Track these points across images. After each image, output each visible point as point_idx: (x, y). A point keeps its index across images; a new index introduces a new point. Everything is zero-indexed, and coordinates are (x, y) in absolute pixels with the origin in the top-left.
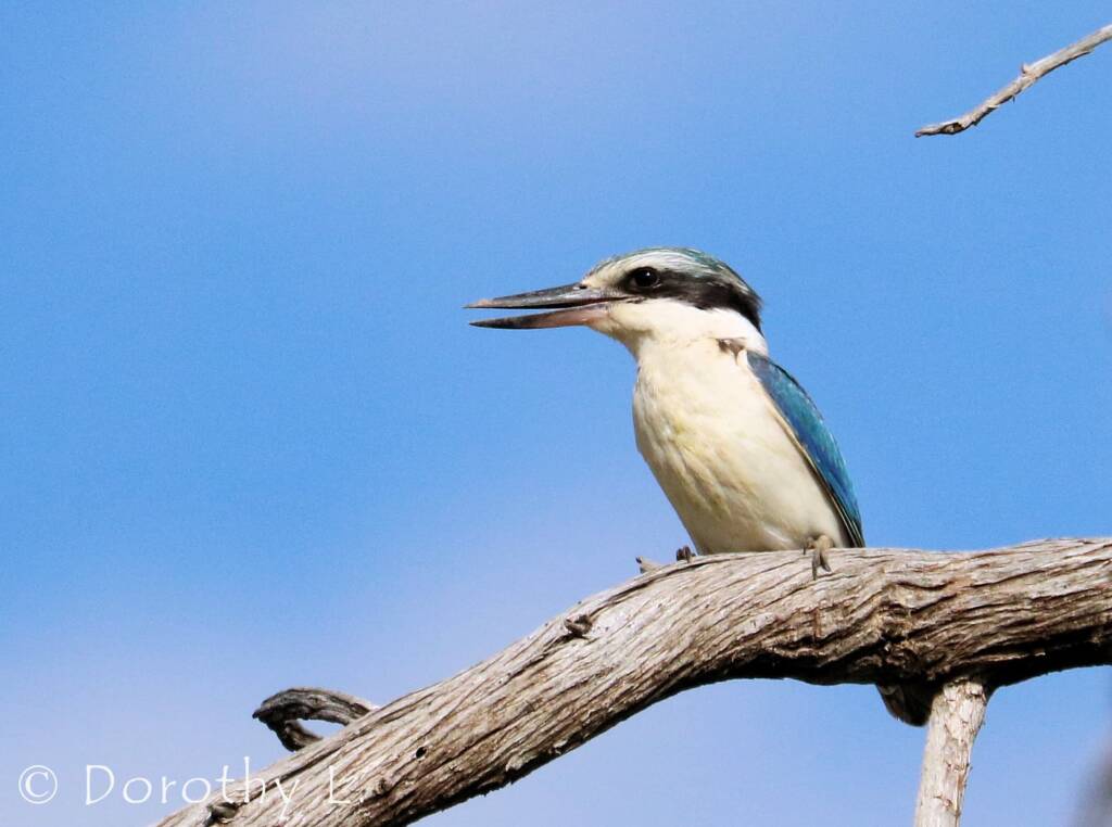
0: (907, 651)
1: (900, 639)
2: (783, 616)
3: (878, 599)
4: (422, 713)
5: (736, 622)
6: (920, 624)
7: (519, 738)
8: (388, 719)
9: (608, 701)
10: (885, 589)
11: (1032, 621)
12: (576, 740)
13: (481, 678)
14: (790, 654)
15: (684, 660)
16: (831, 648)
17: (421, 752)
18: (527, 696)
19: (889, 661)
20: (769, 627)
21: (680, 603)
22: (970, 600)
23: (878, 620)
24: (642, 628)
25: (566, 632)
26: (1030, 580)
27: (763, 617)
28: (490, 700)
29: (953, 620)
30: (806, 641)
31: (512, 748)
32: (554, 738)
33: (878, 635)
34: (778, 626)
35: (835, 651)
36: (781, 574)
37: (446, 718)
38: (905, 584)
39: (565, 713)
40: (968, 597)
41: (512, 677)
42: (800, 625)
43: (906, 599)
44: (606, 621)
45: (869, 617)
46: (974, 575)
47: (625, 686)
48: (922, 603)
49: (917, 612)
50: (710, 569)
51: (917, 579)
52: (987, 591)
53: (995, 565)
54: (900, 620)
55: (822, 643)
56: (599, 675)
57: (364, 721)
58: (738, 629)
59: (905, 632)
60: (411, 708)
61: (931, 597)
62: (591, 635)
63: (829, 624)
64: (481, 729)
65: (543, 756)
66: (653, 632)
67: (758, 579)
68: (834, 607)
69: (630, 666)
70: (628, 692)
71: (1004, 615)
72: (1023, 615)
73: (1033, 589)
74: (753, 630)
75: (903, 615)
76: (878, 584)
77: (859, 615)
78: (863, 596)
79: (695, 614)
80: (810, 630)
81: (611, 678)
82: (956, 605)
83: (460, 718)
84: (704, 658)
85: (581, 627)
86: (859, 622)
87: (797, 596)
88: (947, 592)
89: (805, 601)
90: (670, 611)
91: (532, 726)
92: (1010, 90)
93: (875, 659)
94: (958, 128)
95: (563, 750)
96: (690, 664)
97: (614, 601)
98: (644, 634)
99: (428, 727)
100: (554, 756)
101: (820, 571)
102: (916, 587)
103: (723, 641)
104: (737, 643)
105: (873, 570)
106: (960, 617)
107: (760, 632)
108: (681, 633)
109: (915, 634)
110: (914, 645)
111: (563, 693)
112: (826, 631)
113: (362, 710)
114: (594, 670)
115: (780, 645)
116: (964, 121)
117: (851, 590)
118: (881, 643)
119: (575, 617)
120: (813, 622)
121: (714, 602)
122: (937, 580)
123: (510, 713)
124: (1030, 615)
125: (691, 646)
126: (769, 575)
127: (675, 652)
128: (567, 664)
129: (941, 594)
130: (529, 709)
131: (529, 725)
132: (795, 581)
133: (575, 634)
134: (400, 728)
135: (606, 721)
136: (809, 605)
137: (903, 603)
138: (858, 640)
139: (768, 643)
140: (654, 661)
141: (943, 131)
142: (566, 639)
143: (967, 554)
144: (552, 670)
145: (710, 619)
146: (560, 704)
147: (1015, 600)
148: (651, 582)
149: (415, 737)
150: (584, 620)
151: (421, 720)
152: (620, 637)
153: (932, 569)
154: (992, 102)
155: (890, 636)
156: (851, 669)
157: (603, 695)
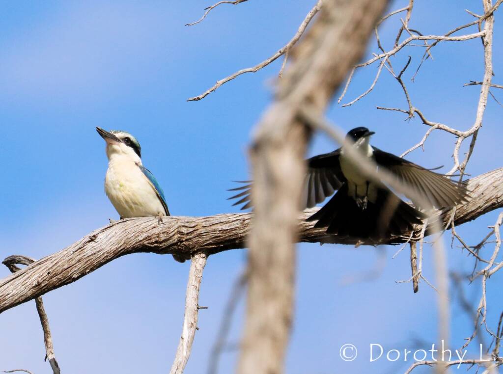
0: (184, 245)
1: (182, 241)
2: (150, 235)
3: (177, 230)
4: (49, 262)
5: (137, 237)
6: (188, 237)
7: (76, 269)
8: (39, 264)
9: (101, 259)
10: (178, 227)
11: (219, 236)
12: (92, 270)
13: (65, 253)
14: (152, 246)
15: (122, 248)
16: (163, 244)
17: (49, 273)
18: (78, 257)
19: (179, 247)
20: (146, 238)
21: (121, 231)
22: (202, 231)
23: (176, 236)
24: (110, 238)
25: (89, 239)
26: (219, 225)
27: (144, 236)
28: (68, 259)
29: (197, 236)
30: (156, 242)
31: (74, 272)
32: (86, 269)
33: (176, 240)
34: (149, 238)
35: (164, 245)
36: (149, 223)
37: (56, 264)
38: (184, 226)
39: (89, 262)
40: (201, 230)
41: (74, 252)
42: (154, 238)
43: (184, 230)
44: (101, 236)
45: (174, 235)
46: (203, 224)
47: (106, 255)
48: (189, 231)
49: (187, 234)
50: (130, 222)
51: (187, 225)
52: (207, 228)
53: (209, 221)
54: (182, 236)
55: (161, 243)
56: (98, 252)
57: (33, 265)
58: (137, 239)
59: (184, 240)
60: (46, 261)
61: (191, 230)
62: (96, 240)
63: (163, 237)
64: (66, 267)
65: (83, 274)
66: (113, 240)
67: (143, 225)
68: (164, 232)
69: (107, 249)
70: (106, 256)
71: (212, 235)
72: (217, 235)
73: (220, 227)
74: (141, 239)
75: (183, 235)
76: (177, 226)
77: (171, 235)
78: (172, 229)
79: (125, 235)
80: (157, 239)
81: (102, 252)
82: (198, 232)
83: (60, 263)
84: (128, 247)
85: (94, 238)
86: (171, 237)
87: (154, 229)
88: (196, 228)
89: (156, 231)
90: (118, 234)
91: (80, 266)
92: (213, 88)
93: (176, 247)
94: (199, 99)
95: (88, 272)
96: (124, 248)
97: (103, 231)
98: (111, 240)
99: (51, 266)
100: (86, 274)
101: (160, 222)
102: (187, 227)
103: (133, 242)
104: (137, 243)
105: (175, 222)
106: (199, 235)
107: (144, 239)
108: (121, 240)
109: (187, 240)
110: (186, 243)
111: (88, 257)
112: (162, 239)
113: (32, 261)
114: (97, 250)
115: (149, 243)
116: (200, 97)
117: (169, 228)
118: (177, 243)
119: (92, 235)
120: (158, 237)
121: (131, 231)
122: (193, 225)
123: (74, 262)
124: (219, 235)
125: (124, 243)
126: (146, 224)
127: (120, 245)
128: (90, 249)
129: (194, 229)
130: (79, 261)
131: (79, 265)
132: (153, 225)
133: (92, 240)
134: (43, 266)
135: (101, 264)
136: (157, 232)
137: (183, 231)
138: (171, 242)
139: (146, 243)
140: (114, 248)
141: (194, 100)
142: (89, 241)
143: (201, 218)
144: (86, 250)
145: (129, 236)
146: (88, 260)
147: (215, 231)
148: (113, 225)
149: (48, 268)
150: (94, 236)
151: (49, 264)
152: (104, 241)
153: (192, 222)
154: (208, 92)
155: (180, 241)
156: (169, 250)
157: (100, 257)
